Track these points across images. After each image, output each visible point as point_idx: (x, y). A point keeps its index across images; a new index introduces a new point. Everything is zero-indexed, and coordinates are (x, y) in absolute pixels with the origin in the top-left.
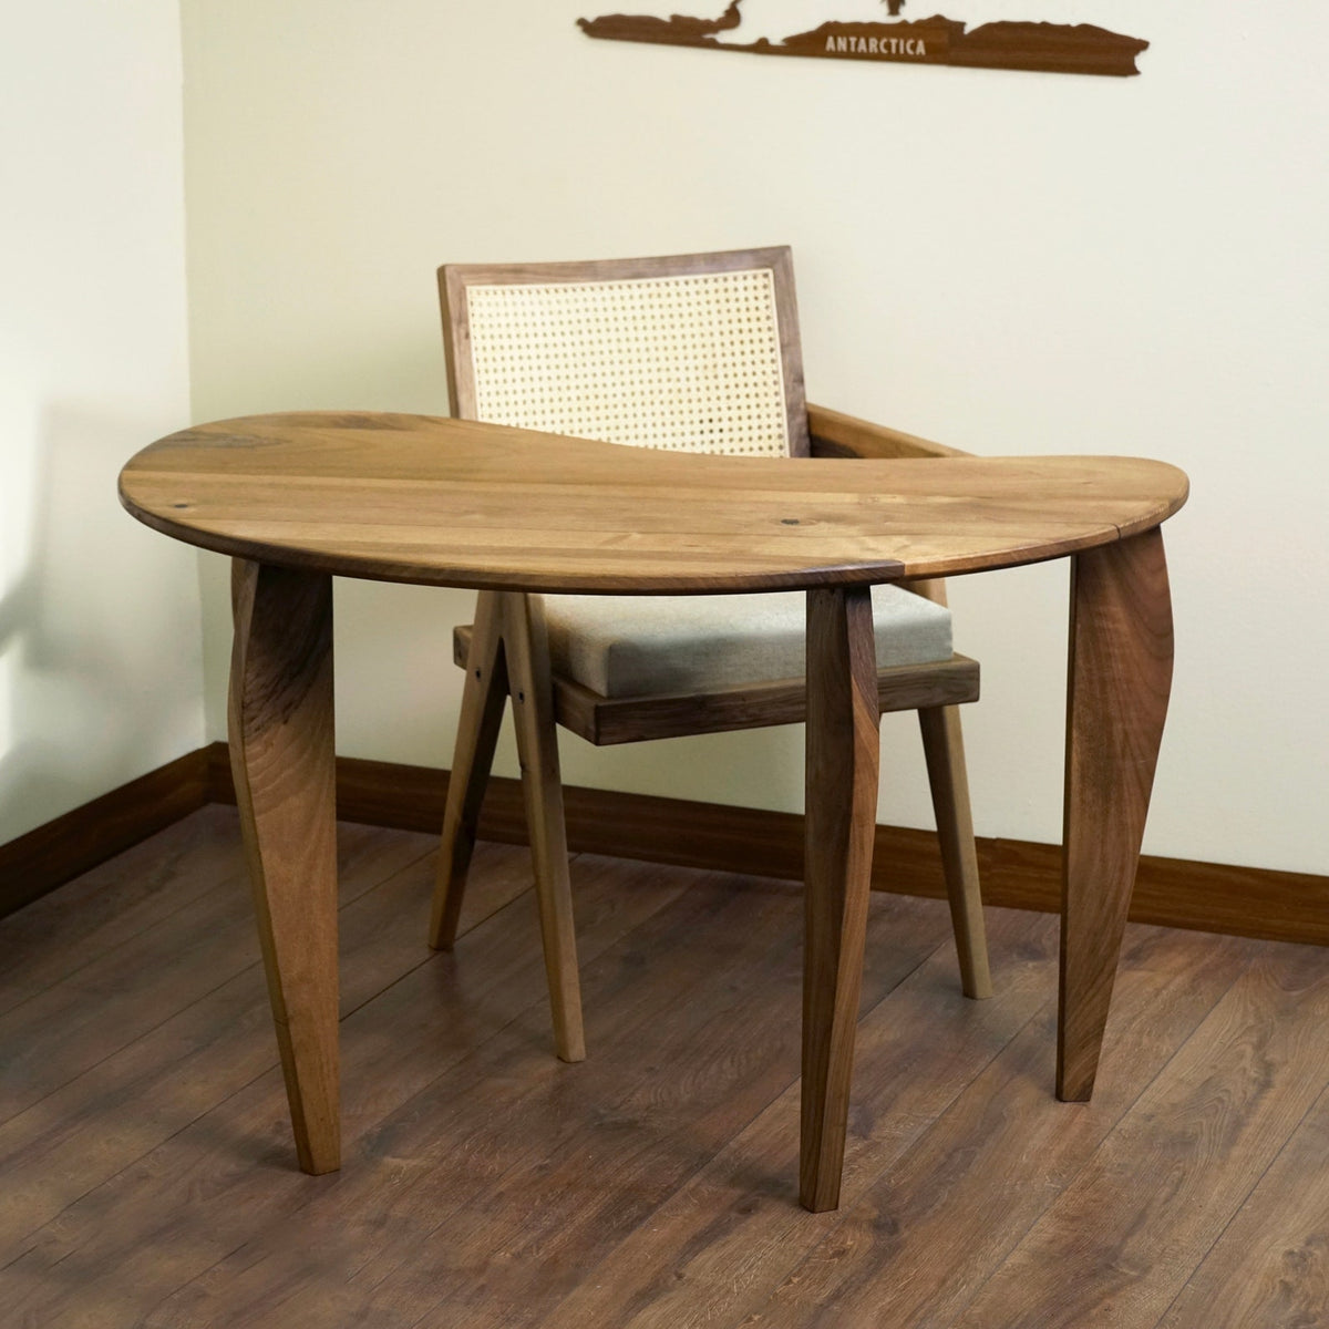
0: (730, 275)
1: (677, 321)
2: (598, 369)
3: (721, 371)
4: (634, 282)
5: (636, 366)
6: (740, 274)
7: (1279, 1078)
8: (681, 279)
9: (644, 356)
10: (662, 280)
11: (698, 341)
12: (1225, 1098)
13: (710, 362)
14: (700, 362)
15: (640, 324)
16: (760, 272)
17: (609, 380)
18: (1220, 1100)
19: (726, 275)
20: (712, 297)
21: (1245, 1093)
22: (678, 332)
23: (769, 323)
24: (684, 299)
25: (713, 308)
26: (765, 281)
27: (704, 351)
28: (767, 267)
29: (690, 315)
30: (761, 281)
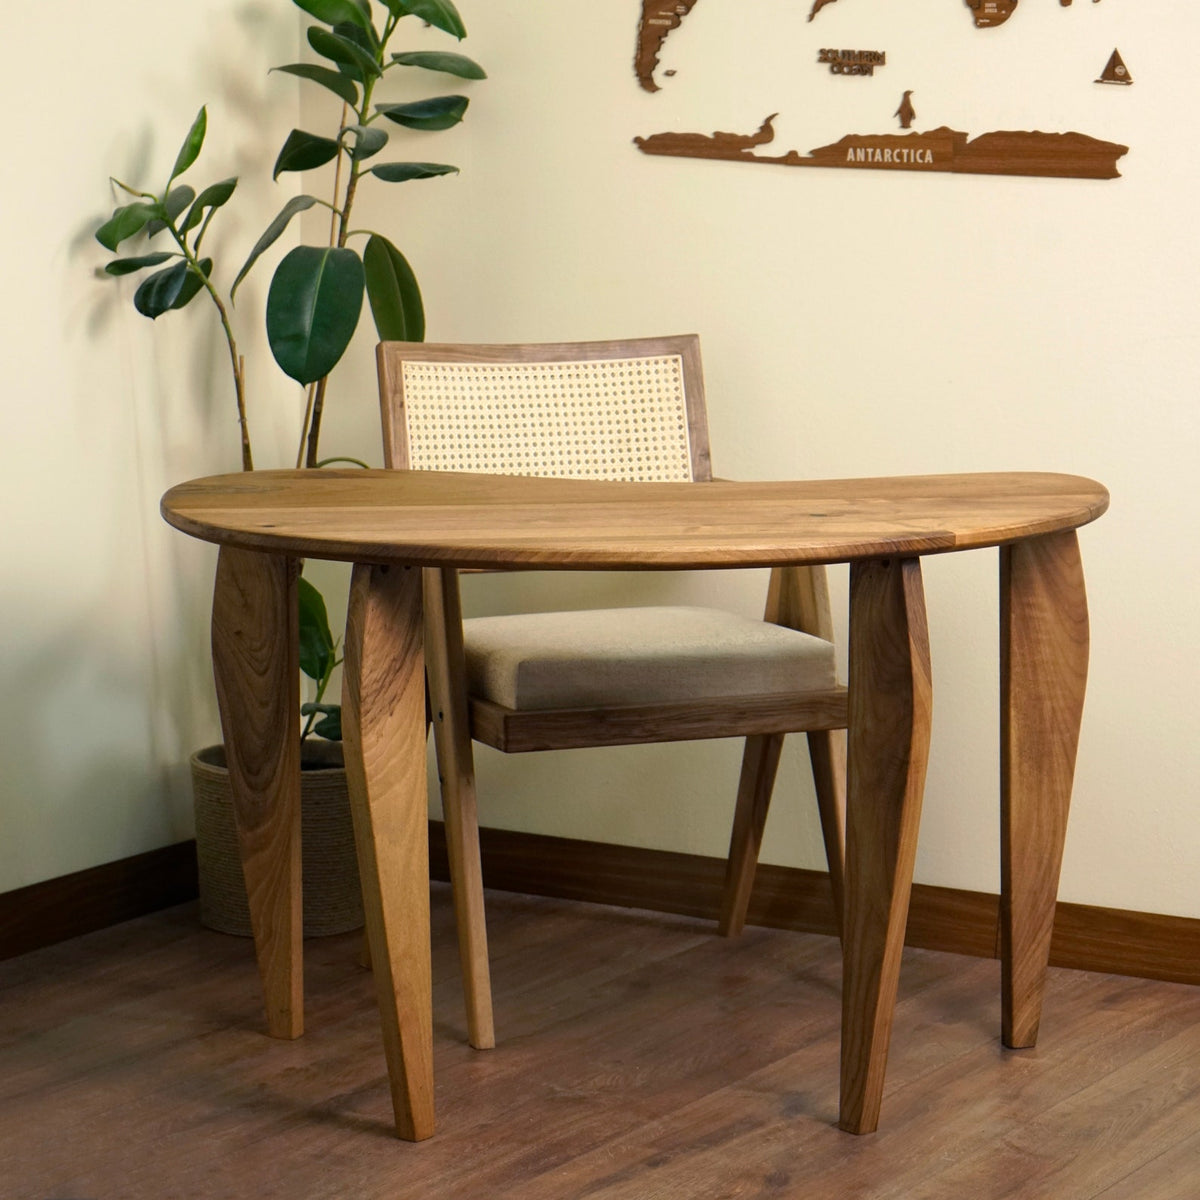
0: (643, 360)
1: (594, 399)
2: (522, 440)
3: (633, 445)
4: (555, 365)
5: (556, 439)
6: (652, 359)
8: (599, 362)
9: (564, 430)
10: (581, 363)
11: (613, 417)
13: (624, 436)
14: (615, 437)
15: (560, 401)
16: (671, 357)
17: (532, 450)
18: (1139, 1105)
19: (639, 359)
20: (626, 379)
22: (595, 409)
23: (679, 403)
24: (601, 380)
25: (628, 388)
26: (675, 365)
27: (618, 427)
28: (677, 353)
29: (606, 394)
30: (671, 365)
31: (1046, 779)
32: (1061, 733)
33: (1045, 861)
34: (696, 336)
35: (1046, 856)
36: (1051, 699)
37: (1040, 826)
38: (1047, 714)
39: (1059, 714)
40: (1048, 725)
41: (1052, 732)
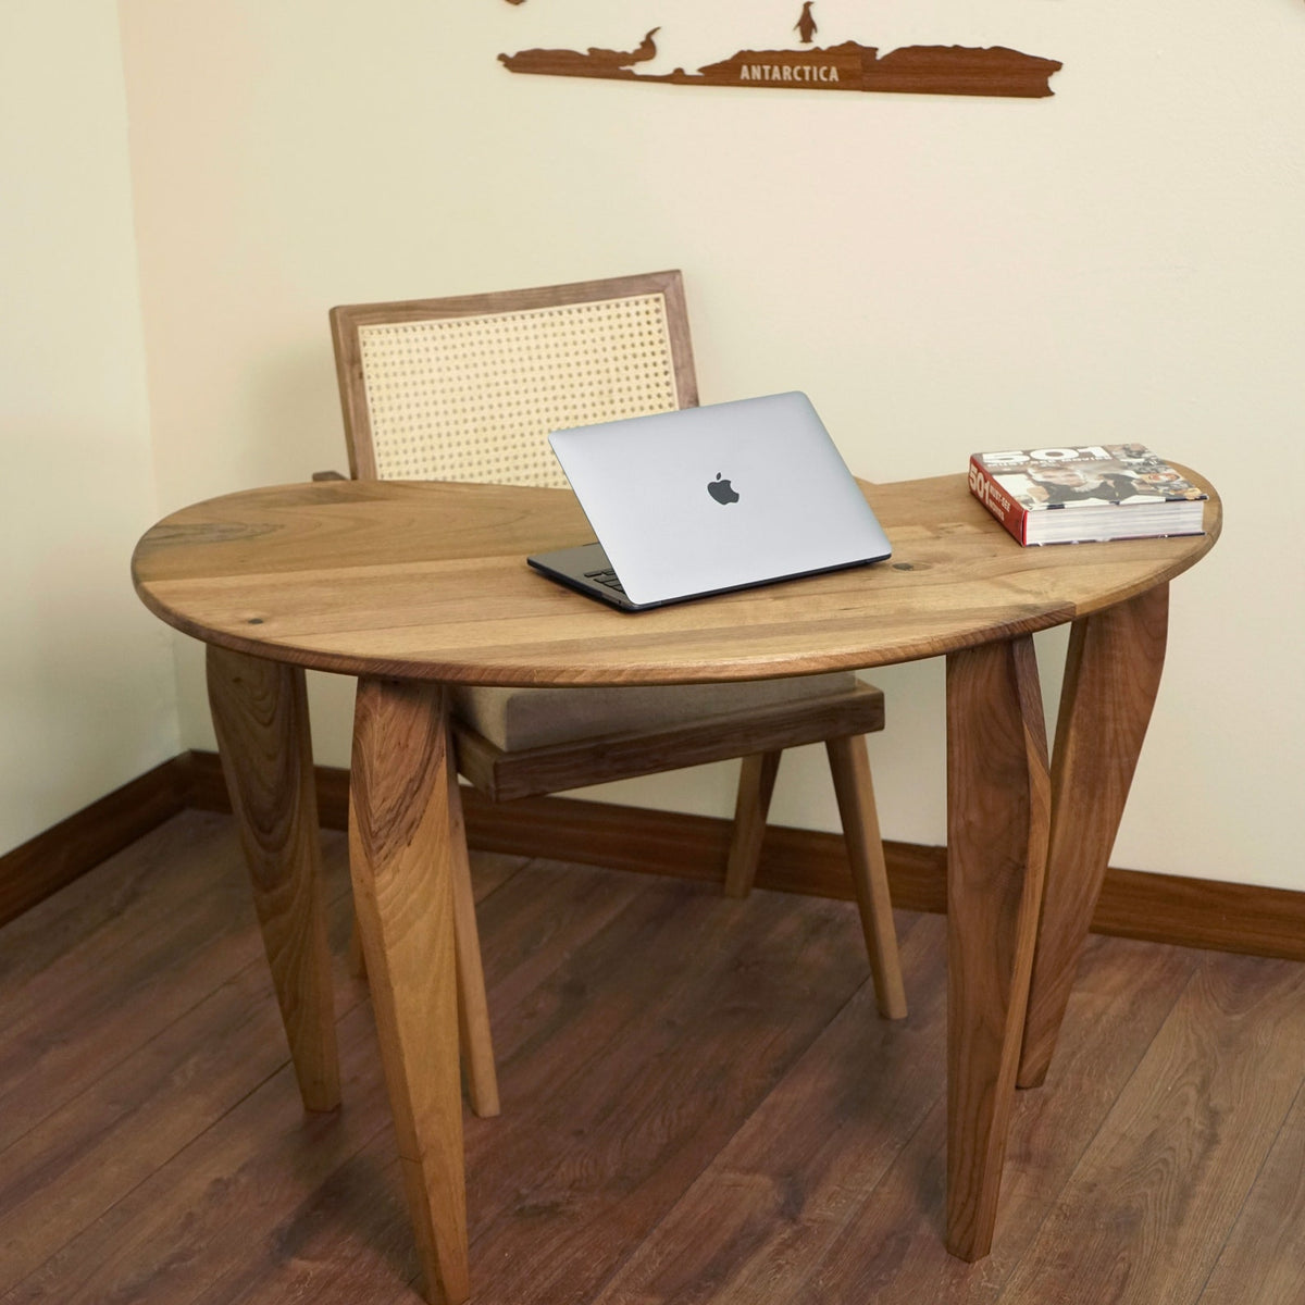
0: (622, 302)
1: (571, 349)
2: (495, 401)
4: (527, 313)
5: (532, 396)
6: (632, 300)
7: (1224, 1132)
8: (574, 307)
9: (540, 385)
10: (555, 309)
11: (593, 367)
12: (1171, 1160)
13: (605, 387)
14: (596, 388)
15: (534, 353)
16: (652, 296)
17: (506, 411)
18: (1165, 1162)
19: (618, 301)
20: (605, 323)
21: (1190, 1151)
22: (572, 359)
23: (663, 347)
24: (577, 327)
25: (607, 333)
26: (657, 305)
27: (599, 377)
28: (658, 292)
29: (584, 342)
30: (652, 306)
31: (1096, 807)
32: (1119, 757)
33: (1082, 893)
34: (678, 272)
35: (1084, 888)
36: (1115, 720)
37: (1082, 855)
38: (1109, 736)
39: (1120, 739)
40: (1108, 748)
41: (1111, 757)
